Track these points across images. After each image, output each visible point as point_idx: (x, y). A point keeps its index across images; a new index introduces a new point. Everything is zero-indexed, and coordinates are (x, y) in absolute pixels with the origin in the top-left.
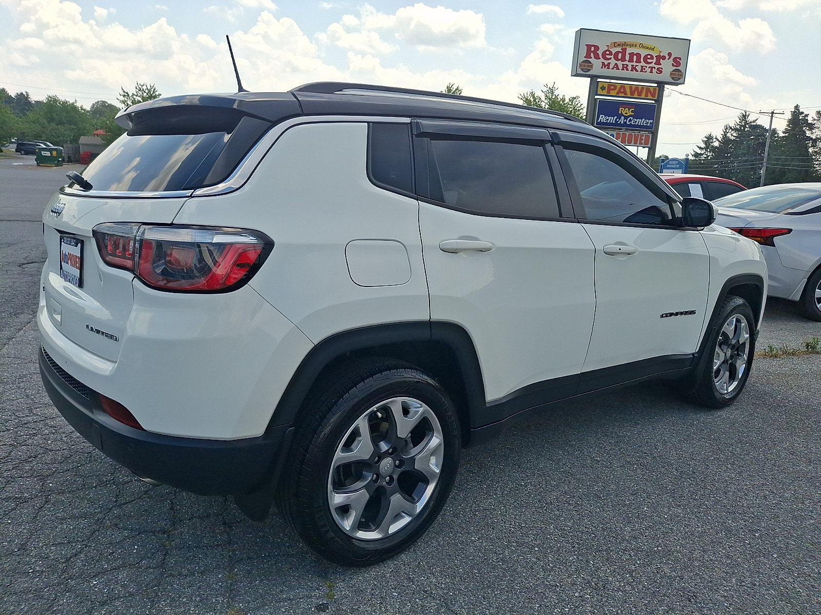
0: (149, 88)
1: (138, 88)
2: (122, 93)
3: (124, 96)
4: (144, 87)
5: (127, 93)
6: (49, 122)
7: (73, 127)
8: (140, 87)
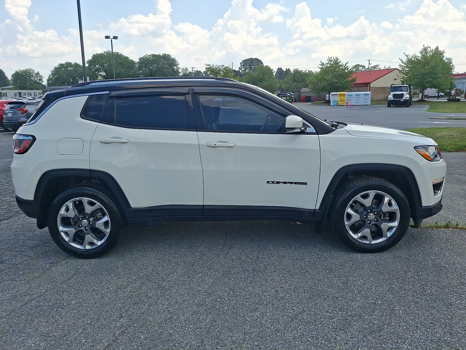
0: (335, 58)
1: (329, 60)
2: (320, 63)
3: (321, 65)
4: (332, 59)
5: (323, 63)
6: (293, 82)
7: (304, 83)
8: (330, 59)
